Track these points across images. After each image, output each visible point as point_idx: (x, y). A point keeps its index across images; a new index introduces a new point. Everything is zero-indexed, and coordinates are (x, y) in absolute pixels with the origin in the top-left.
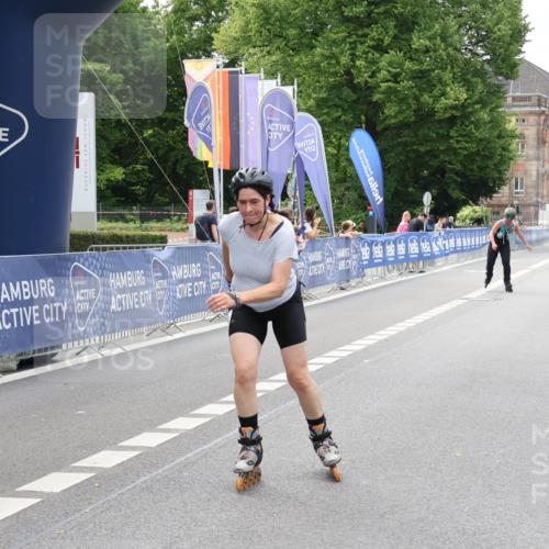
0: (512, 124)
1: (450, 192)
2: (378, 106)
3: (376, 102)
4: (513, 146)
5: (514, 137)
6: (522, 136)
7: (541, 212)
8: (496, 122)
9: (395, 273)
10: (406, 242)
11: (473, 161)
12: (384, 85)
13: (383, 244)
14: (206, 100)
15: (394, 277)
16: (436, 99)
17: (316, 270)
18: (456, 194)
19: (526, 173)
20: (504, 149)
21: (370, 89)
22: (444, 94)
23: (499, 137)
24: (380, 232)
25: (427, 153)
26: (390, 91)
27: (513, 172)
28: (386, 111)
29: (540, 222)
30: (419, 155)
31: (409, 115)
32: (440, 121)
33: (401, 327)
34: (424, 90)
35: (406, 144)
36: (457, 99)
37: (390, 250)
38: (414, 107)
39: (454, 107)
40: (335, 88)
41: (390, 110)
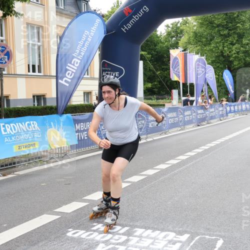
2: (231, 62)
9: (238, 115)
10: (241, 105)
12: (234, 55)
13: (234, 106)
14: (178, 62)
17: (213, 114)
21: (229, 56)
24: (233, 102)
26: (236, 57)
28: (235, 64)
31: (242, 65)
34: (247, 56)
38: (243, 62)
40: (218, 57)
41: (236, 63)
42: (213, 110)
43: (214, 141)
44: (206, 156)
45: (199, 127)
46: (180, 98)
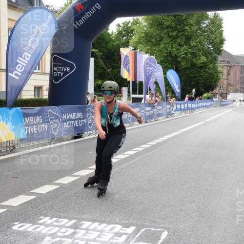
0: (220, 69)
1: (200, 89)
2: (179, 62)
3: (179, 61)
4: (220, 76)
5: (220, 73)
6: (222, 73)
7: (228, 96)
8: (215, 68)
9: (184, 113)
10: (187, 104)
11: (208, 80)
12: (183, 56)
13: (180, 104)
14: (128, 60)
15: (183, 114)
16: (197, 60)
17: (160, 112)
18: (202, 90)
19: (223, 83)
20: (217, 76)
21: (176, 57)
22: (200, 59)
23: (216, 72)
24: (179, 100)
25: (194, 77)
26: (184, 58)
27: (220, 83)
29: (228, 98)
30: (191, 77)
31: (189, 65)
32: (198, 67)
33: (186, 129)
34: (194, 58)
35: (187, 74)
36: (204, 60)
37: (182, 106)
38: (190, 63)
39: (202, 63)
40: (166, 57)
41: (183, 63)
42: (160, 107)
43: (162, 137)
44: (153, 151)
45: (147, 124)
46: (129, 96)
